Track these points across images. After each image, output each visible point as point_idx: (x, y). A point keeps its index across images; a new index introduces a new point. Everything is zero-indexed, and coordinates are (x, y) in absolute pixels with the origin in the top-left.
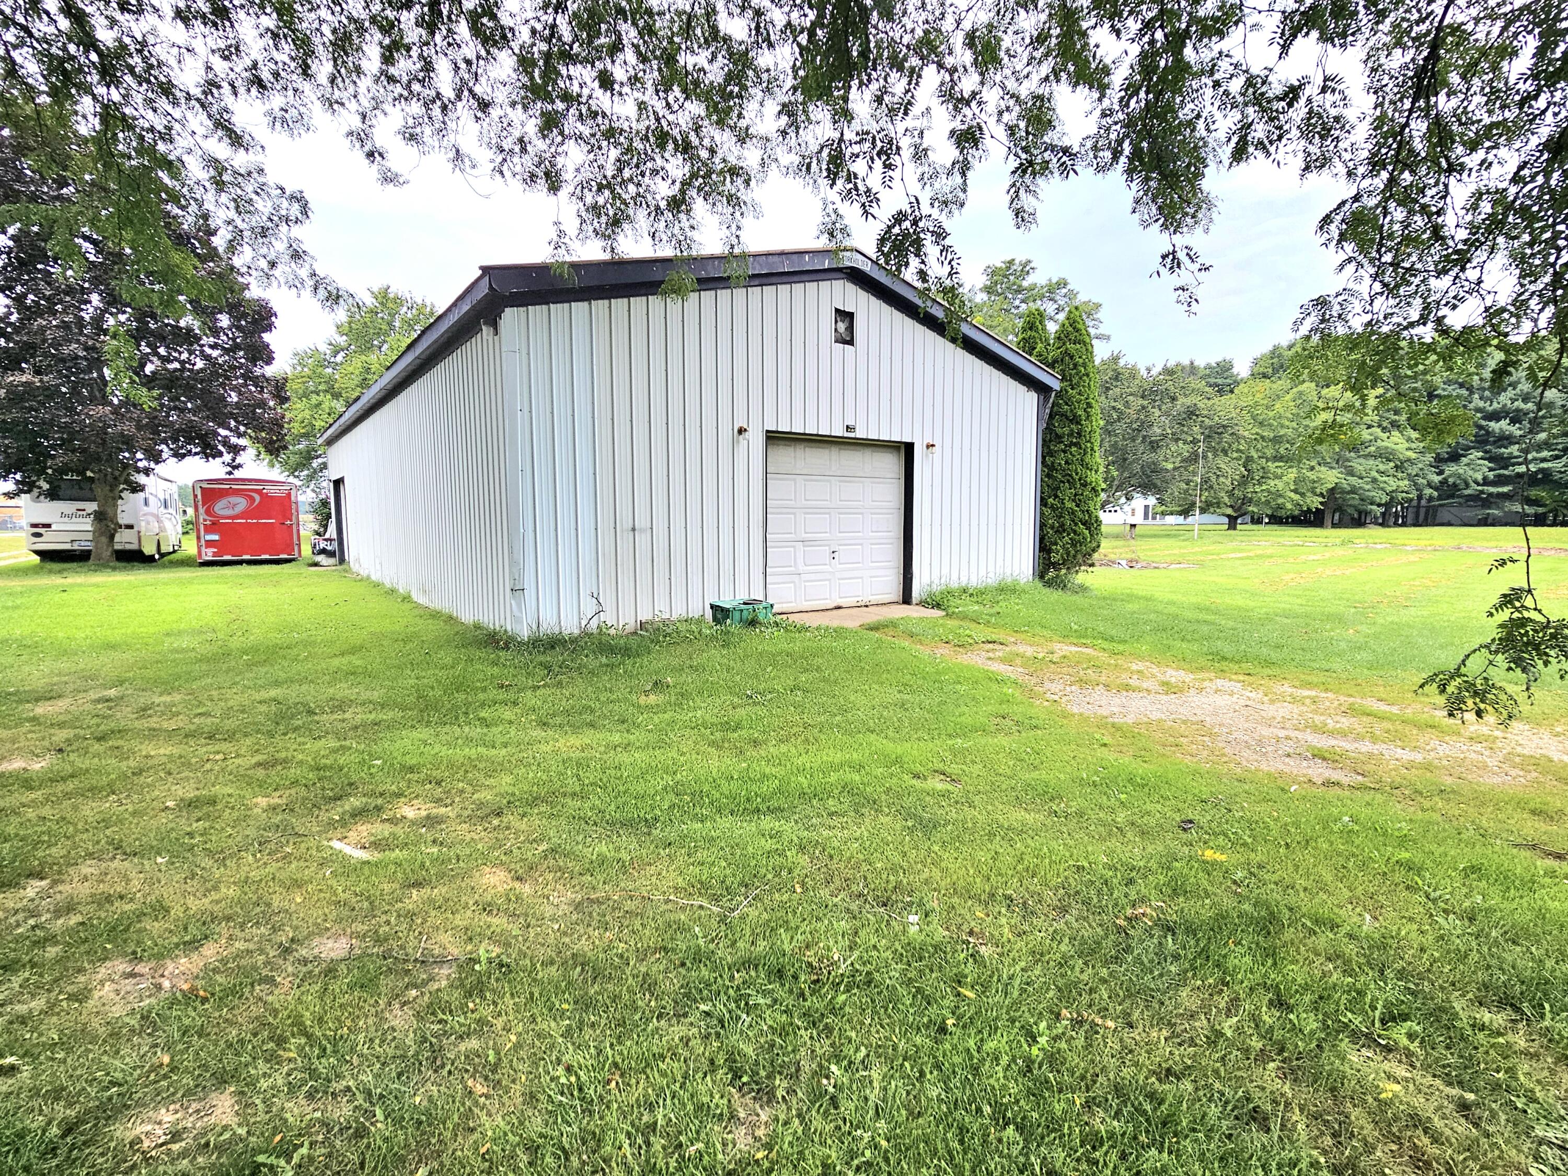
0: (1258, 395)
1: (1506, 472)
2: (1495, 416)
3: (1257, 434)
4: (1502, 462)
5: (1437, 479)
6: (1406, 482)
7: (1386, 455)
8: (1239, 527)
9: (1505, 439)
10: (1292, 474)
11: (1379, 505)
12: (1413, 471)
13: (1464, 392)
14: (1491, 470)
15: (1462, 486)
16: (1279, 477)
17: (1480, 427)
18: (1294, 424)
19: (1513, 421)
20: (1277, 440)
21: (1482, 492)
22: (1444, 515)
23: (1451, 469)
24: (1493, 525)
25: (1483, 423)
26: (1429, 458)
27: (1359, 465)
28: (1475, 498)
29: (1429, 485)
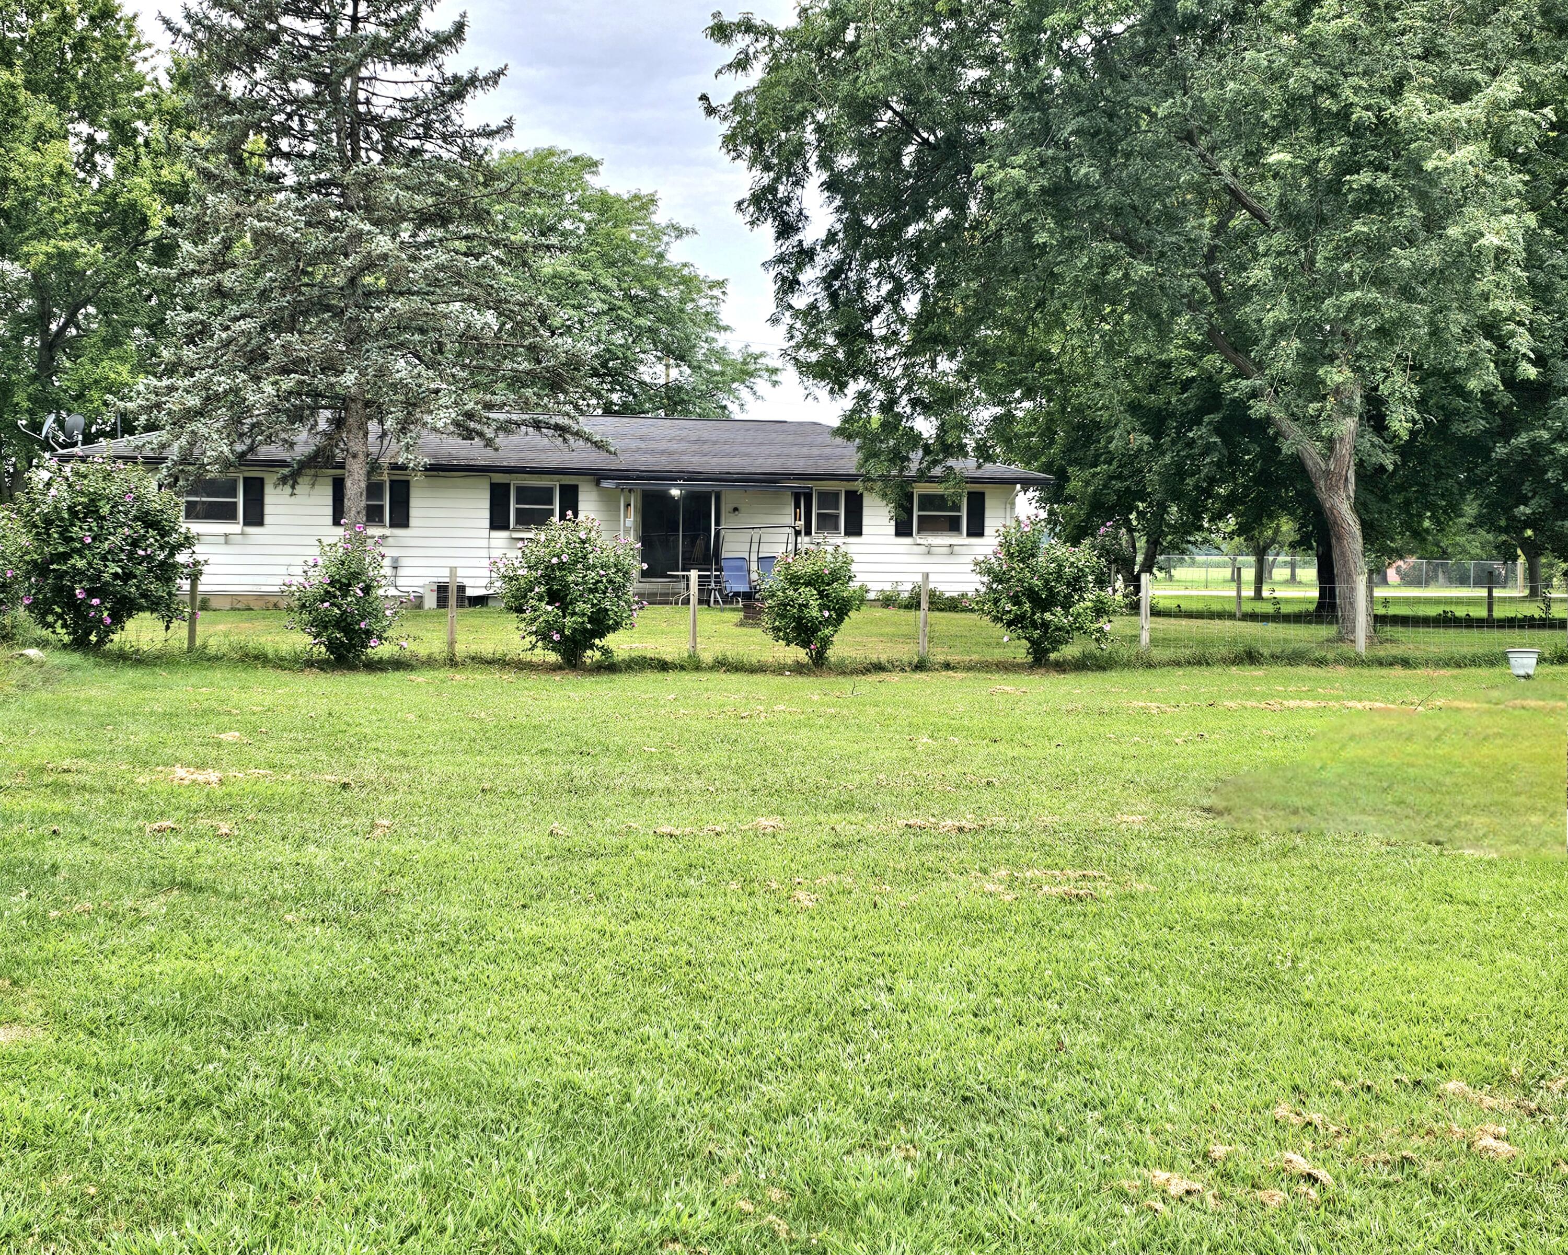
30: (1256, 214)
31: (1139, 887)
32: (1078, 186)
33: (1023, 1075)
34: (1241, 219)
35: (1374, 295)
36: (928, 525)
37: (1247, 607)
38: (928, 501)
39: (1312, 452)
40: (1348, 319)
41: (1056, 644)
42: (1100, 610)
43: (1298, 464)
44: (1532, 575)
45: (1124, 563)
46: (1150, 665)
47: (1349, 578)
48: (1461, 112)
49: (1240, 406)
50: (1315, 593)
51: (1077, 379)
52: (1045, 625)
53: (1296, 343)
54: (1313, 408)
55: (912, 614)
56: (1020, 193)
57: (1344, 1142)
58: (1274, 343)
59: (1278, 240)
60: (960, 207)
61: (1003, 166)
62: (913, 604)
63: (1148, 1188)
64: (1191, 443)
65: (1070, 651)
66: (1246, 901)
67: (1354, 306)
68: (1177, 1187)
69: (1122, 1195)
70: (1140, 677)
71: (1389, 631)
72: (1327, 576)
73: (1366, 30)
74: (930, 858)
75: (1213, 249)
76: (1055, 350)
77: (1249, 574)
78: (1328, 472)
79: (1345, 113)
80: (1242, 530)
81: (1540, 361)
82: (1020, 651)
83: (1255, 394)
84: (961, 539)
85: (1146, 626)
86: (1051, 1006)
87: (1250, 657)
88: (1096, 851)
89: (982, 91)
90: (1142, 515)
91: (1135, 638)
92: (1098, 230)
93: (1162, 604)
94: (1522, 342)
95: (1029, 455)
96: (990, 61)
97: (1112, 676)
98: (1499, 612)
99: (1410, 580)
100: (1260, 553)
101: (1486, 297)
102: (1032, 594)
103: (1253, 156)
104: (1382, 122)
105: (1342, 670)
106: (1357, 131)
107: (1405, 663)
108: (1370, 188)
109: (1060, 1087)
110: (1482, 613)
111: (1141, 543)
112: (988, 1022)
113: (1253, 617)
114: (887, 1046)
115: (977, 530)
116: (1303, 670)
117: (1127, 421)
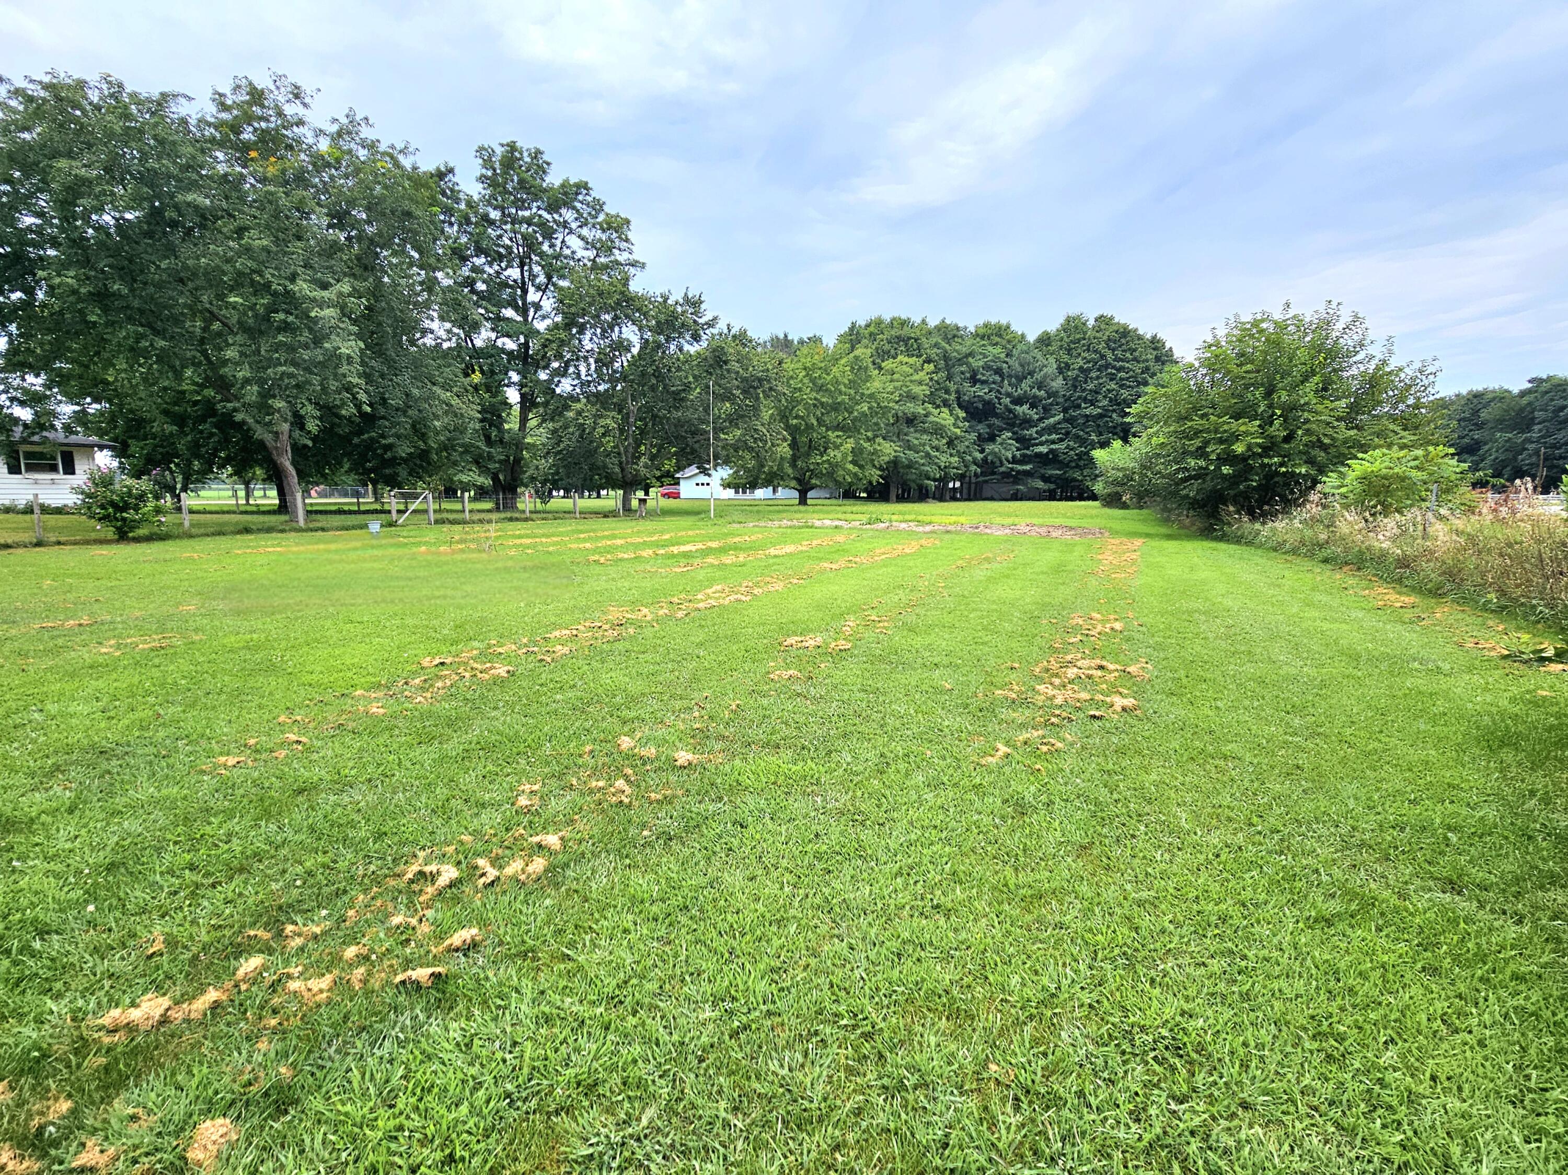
0: (816, 357)
1: (1028, 452)
2: (1018, 401)
3: (816, 399)
4: (1025, 442)
5: (979, 456)
6: (956, 459)
7: (938, 430)
8: (809, 502)
9: (1027, 422)
10: (849, 445)
11: (935, 480)
12: (961, 447)
13: (997, 378)
14: (1018, 449)
15: (998, 463)
16: (837, 447)
17: (1010, 411)
18: (852, 392)
19: (1033, 406)
20: (836, 407)
21: (1012, 469)
22: (987, 491)
23: (989, 447)
24: (1021, 499)
25: (1012, 407)
26: (973, 436)
27: (914, 438)
28: (1006, 475)
29: (975, 462)
30: (224, 324)
31: (196, 638)
32: (114, 294)
33: (137, 734)
34: (216, 326)
35: (292, 369)
36: (30, 468)
37: (242, 509)
38: (28, 455)
39: (268, 438)
40: (281, 379)
41: (132, 529)
42: (158, 511)
43: (262, 444)
44: (375, 492)
45: (171, 489)
46: (191, 536)
47: (293, 494)
48: (325, 294)
49: (229, 415)
50: (277, 502)
51: (127, 395)
52: (124, 520)
53: (255, 388)
54: (267, 418)
55: (28, 517)
56: (74, 292)
57: (312, 725)
58: (243, 387)
59: (239, 338)
60: (30, 292)
61: (59, 275)
62: (29, 510)
63: (216, 766)
64: (201, 432)
65: (142, 532)
66: (255, 636)
67: (283, 373)
68: (232, 761)
69: (203, 772)
70: (186, 542)
71: (314, 516)
72: (282, 494)
74: (60, 642)
75: (203, 339)
76: (110, 379)
77: (242, 494)
78: (277, 448)
79: (268, 285)
80: (237, 473)
81: (371, 405)
82: (110, 533)
83: (235, 410)
84: (60, 476)
85: (187, 519)
86: (151, 699)
87: (247, 530)
88: (169, 625)
89: (39, 230)
90: (177, 465)
91: (181, 524)
92: (130, 319)
93: (195, 508)
94: (363, 397)
95: (101, 433)
96: (40, 215)
97: (170, 542)
98: (363, 508)
99: (320, 495)
100: (247, 484)
101: (344, 376)
102: (113, 504)
103: (221, 297)
104: (287, 292)
105: (293, 534)
106: (275, 294)
107: (323, 529)
108: (285, 322)
109: (161, 734)
110: (356, 508)
111: (179, 478)
112: (112, 714)
113: (246, 512)
114: (42, 739)
115: (70, 470)
116: (274, 535)
117: (163, 418)
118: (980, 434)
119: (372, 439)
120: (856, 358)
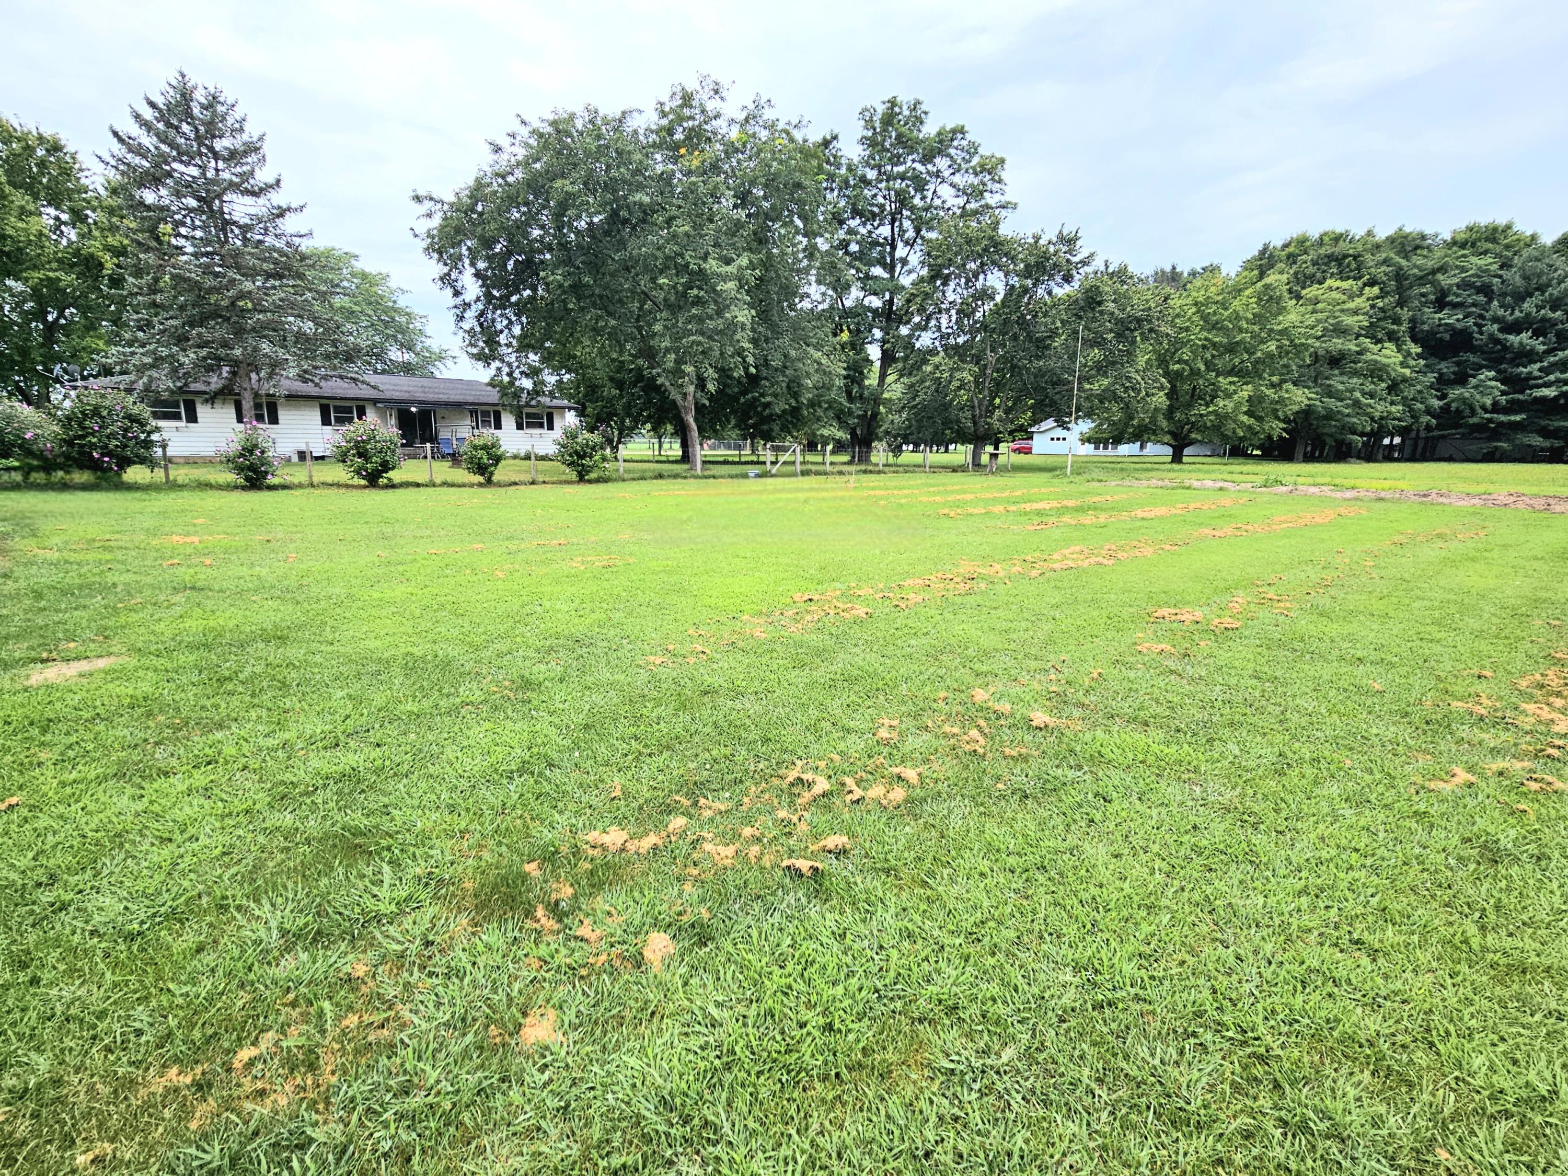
0: (1213, 289)
1: (1521, 397)
2: (1515, 328)
3: (1206, 339)
4: (1516, 383)
5: (1436, 403)
6: (1400, 408)
7: (1377, 372)
8: (1185, 459)
9: (1528, 356)
10: (1246, 392)
11: (1362, 434)
12: (1410, 393)
13: (1481, 298)
14: (1503, 393)
15: (1467, 412)
16: (1228, 395)
17: (1497, 341)
18: (1256, 328)
19: (1536, 334)
20: (1232, 348)
21: (1490, 421)
22: (1443, 448)
23: (1455, 392)
24: (1500, 460)
25: (1501, 336)
26: (1431, 378)
27: (1338, 382)
28: (1482, 427)
29: (1429, 411)
30: (654, 303)
31: (631, 561)
32: (584, 286)
33: (597, 630)
34: (648, 305)
35: (700, 338)
36: (530, 425)
37: (657, 458)
38: (529, 416)
39: (678, 398)
40: (691, 347)
41: (588, 472)
42: (604, 459)
43: (674, 402)
44: (753, 446)
45: (610, 441)
46: (624, 480)
47: (693, 446)
48: (729, 269)
49: (653, 379)
50: (680, 453)
51: (588, 367)
52: (583, 465)
53: (673, 356)
54: (680, 381)
55: (527, 462)
56: (561, 286)
57: (712, 640)
58: (665, 356)
59: (664, 314)
60: (534, 289)
61: (553, 274)
62: (527, 457)
63: (648, 663)
64: (633, 394)
65: (593, 475)
66: (670, 563)
67: (693, 342)
68: (658, 662)
69: (640, 666)
70: (621, 484)
71: (708, 466)
72: (685, 445)
73: (693, 233)
74: (549, 555)
75: (639, 316)
76: (579, 354)
77: (656, 446)
78: (685, 407)
79: (687, 265)
80: (654, 429)
81: (756, 367)
82: (574, 476)
83: (659, 375)
84: (545, 431)
85: (622, 466)
86: (604, 605)
87: (660, 476)
88: (613, 549)
89: (541, 240)
90: (616, 422)
91: (617, 470)
92: (594, 305)
93: (626, 458)
94: (750, 359)
95: (570, 397)
96: (543, 227)
97: (610, 484)
98: (743, 459)
99: (712, 448)
100: (660, 438)
101: (738, 341)
102: (576, 452)
103: (653, 280)
104: (700, 270)
105: (692, 481)
106: (691, 273)
107: (714, 477)
108: (697, 296)
109: (612, 633)
110: (737, 459)
111: (616, 433)
112: (582, 613)
113: (661, 462)
114: (542, 626)
115: (551, 427)
116: (679, 480)
117: (609, 384)
118: (1441, 375)
119: (754, 398)
120: (1267, 287)
